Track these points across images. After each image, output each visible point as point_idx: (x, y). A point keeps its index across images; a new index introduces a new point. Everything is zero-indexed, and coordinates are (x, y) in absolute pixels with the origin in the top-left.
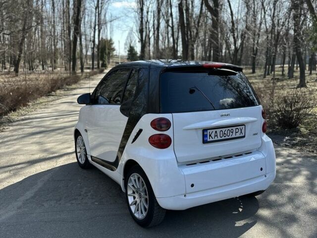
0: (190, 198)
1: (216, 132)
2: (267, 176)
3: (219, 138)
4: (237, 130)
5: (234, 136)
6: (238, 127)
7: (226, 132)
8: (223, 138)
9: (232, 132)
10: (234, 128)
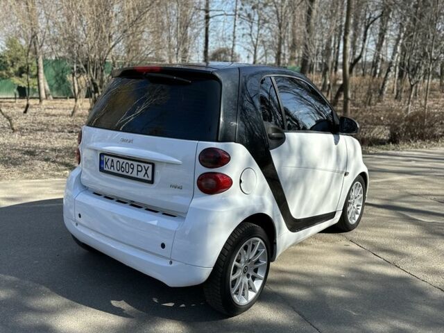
0: (79, 229)
1: (112, 161)
2: (173, 265)
3: (116, 171)
4: (139, 167)
5: (134, 175)
6: (142, 164)
7: (124, 166)
8: (120, 172)
9: (133, 169)
10: (135, 164)
